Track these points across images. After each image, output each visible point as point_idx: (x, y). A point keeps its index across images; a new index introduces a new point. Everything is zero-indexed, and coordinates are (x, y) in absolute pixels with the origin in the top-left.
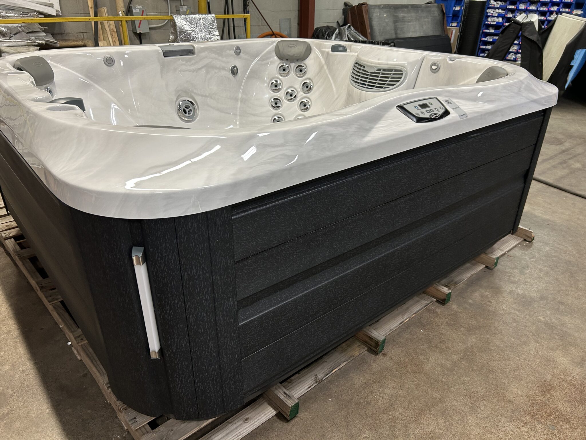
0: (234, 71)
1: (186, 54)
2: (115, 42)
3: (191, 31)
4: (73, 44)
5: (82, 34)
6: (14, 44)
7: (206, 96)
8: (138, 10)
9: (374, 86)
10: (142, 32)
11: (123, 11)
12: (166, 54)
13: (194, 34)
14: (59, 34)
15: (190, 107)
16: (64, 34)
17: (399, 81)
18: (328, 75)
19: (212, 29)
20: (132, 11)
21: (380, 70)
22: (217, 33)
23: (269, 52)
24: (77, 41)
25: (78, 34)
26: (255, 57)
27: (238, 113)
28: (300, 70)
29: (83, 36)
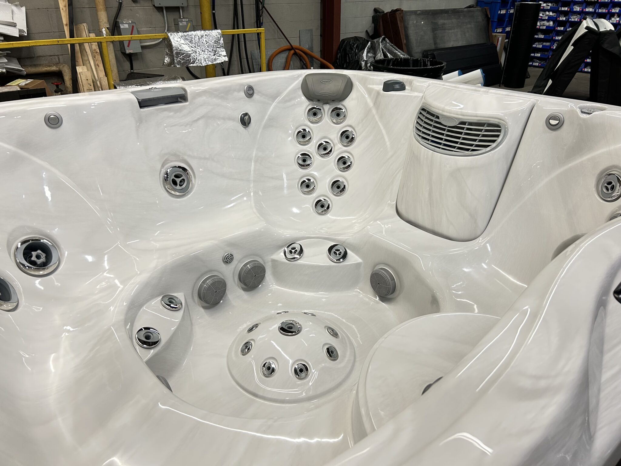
0: (245, 121)
1: (175, 101)
2: (98, 66)
3: (192, 52)
4: (46, 70)
5: (57, 57)
8: (126, 26)
9: (454, 147)
10: (131, 51)
11: (108, 28)
12: (143, 104)
13: (194, 55)
14: (27, 58)
15: (182, 176)
16: (34, 57)
17: (496, 140)
18: (379, 122)
19: (218, 47)
20: (119, 27)
21: (464, 123)
22: (224, 53)
23: (294, 90)
24: (50, 66)
25: (52, 57)
26: (274, 97)
27: (252, 178)
28: (337, 113)
29: (59, 60)
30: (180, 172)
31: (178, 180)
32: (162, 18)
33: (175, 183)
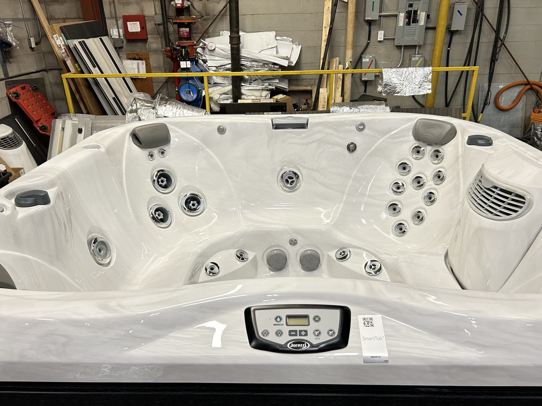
0: (352, 148)
2: (338, 88)
3: (399, 84)
4: (304, 89)
5: (314, 80)
6: (252, 88)
7: (313, 170)
8: (367, 60)
9: (483, 208)
10: (366, 79)
11: (351, 62)
12: (277, 126)
13: (401, 87)
14: (295, 80)
15: (293, 178)
16: (299, 80)
19: (425, 82)
20: (362, 60)
21: (496, 188)
23: (405, 130)
24: (306, 86)
25: (310, 80)
27: (346, 192)
29: (315, 82)
30: (293, 175)
31: (290, 181)
32: (400, 54)
33: (287, 181)
